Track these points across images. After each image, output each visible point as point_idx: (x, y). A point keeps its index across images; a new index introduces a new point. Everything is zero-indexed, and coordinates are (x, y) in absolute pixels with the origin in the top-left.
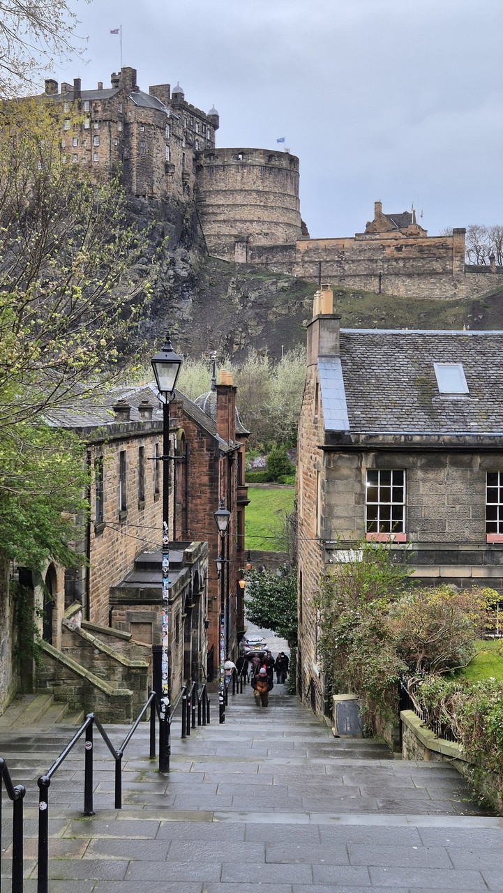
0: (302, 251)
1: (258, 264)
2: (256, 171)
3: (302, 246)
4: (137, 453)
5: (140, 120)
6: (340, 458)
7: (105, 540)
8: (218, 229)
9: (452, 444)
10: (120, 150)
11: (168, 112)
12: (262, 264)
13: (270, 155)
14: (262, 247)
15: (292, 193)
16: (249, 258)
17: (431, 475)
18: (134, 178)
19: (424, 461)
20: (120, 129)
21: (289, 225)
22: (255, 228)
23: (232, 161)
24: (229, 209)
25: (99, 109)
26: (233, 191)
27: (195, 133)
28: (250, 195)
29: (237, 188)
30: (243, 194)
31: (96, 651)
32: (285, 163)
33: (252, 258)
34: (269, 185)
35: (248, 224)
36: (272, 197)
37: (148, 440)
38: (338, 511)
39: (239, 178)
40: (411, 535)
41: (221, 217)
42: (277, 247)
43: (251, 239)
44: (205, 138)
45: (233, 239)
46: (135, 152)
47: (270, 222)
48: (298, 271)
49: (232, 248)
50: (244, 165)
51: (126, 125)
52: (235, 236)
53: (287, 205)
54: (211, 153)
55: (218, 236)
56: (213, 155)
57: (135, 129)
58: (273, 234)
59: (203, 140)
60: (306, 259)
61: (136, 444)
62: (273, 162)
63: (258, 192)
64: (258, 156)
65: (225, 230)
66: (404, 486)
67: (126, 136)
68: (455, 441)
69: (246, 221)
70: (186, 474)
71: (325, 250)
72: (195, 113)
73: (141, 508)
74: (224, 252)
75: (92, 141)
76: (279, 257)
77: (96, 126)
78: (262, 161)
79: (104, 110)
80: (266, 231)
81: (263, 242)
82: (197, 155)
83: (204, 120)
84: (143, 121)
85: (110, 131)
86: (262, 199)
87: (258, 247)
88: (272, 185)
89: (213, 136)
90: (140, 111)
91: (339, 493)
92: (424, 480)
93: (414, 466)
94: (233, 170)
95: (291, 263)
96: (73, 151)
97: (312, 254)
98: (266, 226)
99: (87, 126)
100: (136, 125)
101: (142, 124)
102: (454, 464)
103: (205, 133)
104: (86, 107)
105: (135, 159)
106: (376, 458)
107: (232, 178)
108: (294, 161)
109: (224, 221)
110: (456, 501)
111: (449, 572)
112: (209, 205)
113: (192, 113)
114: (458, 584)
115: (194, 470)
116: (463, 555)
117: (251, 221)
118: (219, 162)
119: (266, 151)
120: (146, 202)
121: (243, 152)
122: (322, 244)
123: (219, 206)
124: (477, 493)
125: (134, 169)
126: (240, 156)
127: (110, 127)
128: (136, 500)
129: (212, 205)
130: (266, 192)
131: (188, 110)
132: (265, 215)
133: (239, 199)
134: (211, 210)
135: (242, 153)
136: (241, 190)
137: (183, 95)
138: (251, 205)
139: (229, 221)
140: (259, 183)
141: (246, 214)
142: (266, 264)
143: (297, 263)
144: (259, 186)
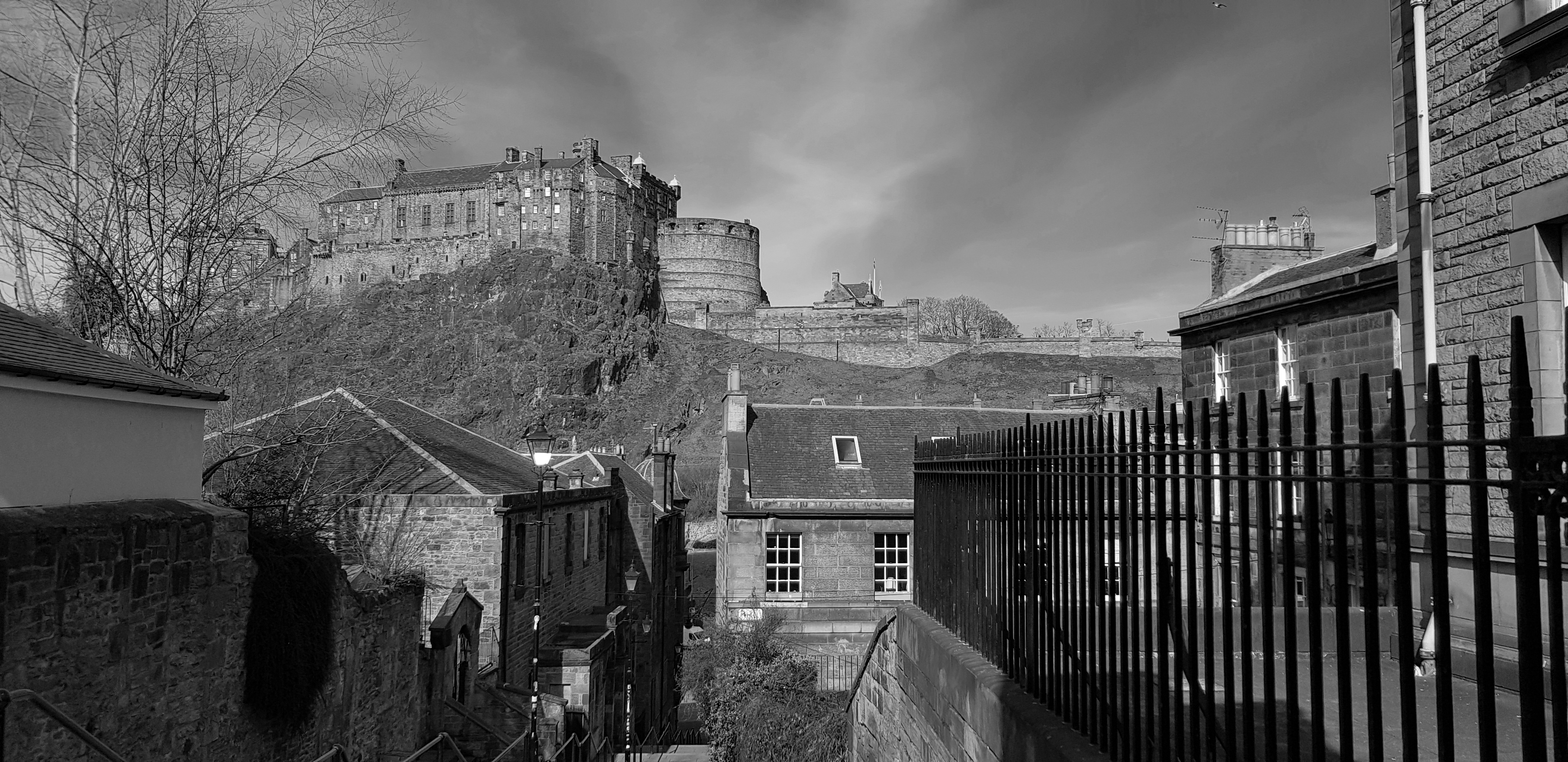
0: (762, 318)
1: (718, 330)
2: (716, 240)
3: (762, 314)
4: (564, 520)
5: (601, 190)
6: (741, 523)
7: (525, 603)
8: (678, 297)
9: (842, 509)
10: (581, 218)
11: (629, 182)
12: (722, 330)
13: (731, 225)
14: (722, 314)
15: (753, 262)
16: (709, 325)
17: (824, 539)
18: (595, 246)
19: (818, 526)
20: (581, 198)
21: (749, 293)
22: (715, 296)
23: (692, 230)
24: (690, 276)
25: (560, 177)
26: (693, 260)
27: (657, 203)
28: (711, 263)
29: (698, 257)
30: (704, 262)
31: (508, 710)
32: (745, 234)
33: (712, 325)
34: (729, 254)
35: (708, 291)
36: (732, 266)
37: (577, 507)
38: (740, 573)
39: (700, 248)
40: (807, 595)
41: (682, 285)
42: (737, 314)
43: (711, 306)
44: (666, 208)
45: (694, 306)
46: (595, 220)
47: (730, 290)
48: (758, 338)
49: (692, 317)
50: (705, 234)
51: (587, 194)
52: (696, 303)
53: (748, 274)
55: (678, 302)
56: (674, 224)
57: (594, 198)
58: (733, 302)
59: (664, 210)
60: (766, 326)
61: (563, 512)
62: (733, 232)
63: (718, 261)
64: (718, 227)
65: (686, 297)
66: (800, 549)
67: (587, 205)
68: (845, 507)
69: (707, 289)
71: (785, 318)
72: (656, 184)
73: (568, 572)
74: (685, 319)
75: (552, 209)
76: (739, 324)
77: (557, 195)
78: (723, 231)
79: (565, 179)
80: (726, 299)
81: (723, 309)
82: (659, 225)
83: (665, 191)
84: (604, 190)
85: (571, 200)
86: (723, 268)
87: (717, 314)
88: (733, 254)
89: (674, 206)
90: (601, 181)
91: (740, 555)
92: (818, 543)
93: (809, 530)
94: (693, 239)
95: (751, 330)
96: (533, 217)
97: (771, 322)
98: (726, 293)
99: (548, 194)
100: (596, 193)
101: (603, 194)
102: (844, 528)
103: (667, 203)
104: (547, 176)
105: (595, 228)
106: (775, 523)
107: (693, 247)
108: (754, 232)
109: (685, 289)
110: (848, 562)
111: (840, 628)
112: (670, 273)
113: (653, 184)
114: (849, 639)
116: (854, 612)
117: (712, 289)
118: (679, 231)
119: (726, 222)
120: (607, 269)
121: (703, 222)
122: (781, 312)
123: (679, 273)
124: (866, 554)
125: (595, 237)
126: (701, 226)
127: (571, 195)
128: (563, 565)
129: (673, 273)
130: (726, 261)
131: (651, 182)
132: (725, 284)
133: (700, 267)
134: (671, 277)
136: (702, 259)
137: (644, 166)
138: (711, 273)
139: (689, 288)
140: (719, 252)
141: (707, 282)
142: (726, 331)
143: (756, 330)
144: (719, 255)
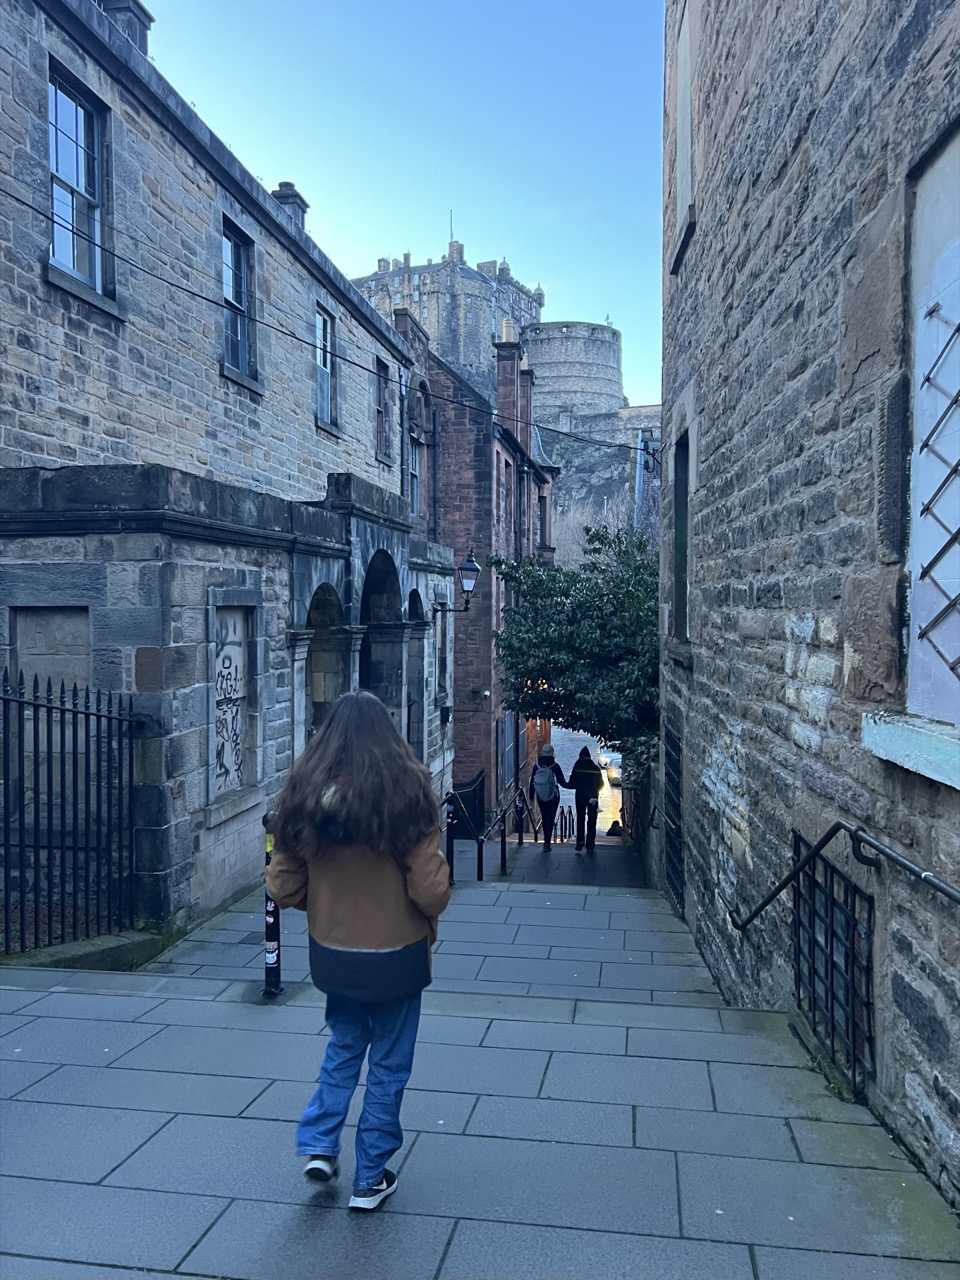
0: (625, 418)
1: (581, 432)
2: (580, 343)
3: (624, 414)
5: (467, 292)
8: (544, 401)
10: (449, 322)
11: (494, 285)
12: (586, 433)
13: (594, 328)
14: (585, 416)
15: (615, 366)
16: (573, 427)
18: (462, 348)
20: (448, 301)
21: (612, 396)
22: (578, 399)
23: (557, 334)
24: (554, 380)
25: (428, 281)
26: (557, 363)
27: (521, 308)
28: (574, 366)
29: (562, 360)
30: (567, 365)
32: (606, 336)
33: (576, 427)
34: (591, 358)
35: (572, 394)
36: (595, 369)
39: (563, 351)
41: (547, 389)
42: (600, 415)
43: (575, 409)
44: (531, 315)
45: (557, 409)
46: (462, 322)
47: (593, 393)
48: (621, 439)
49: (556, 420)
50: (568, 338)
51: (454, 297)
52: (560, 407)
53: (610, 377)
54: (537, 327)
55: (543, 407)
56: (538, 329)
57: (462, 300)
58: (596, 404)
59: (529, 317)
60: (629, 426)
62: (596, 335)
63: (582, 363)
64: (581, 330)
65: (551, 401)
67: (453, 308)
69: (570, 392)
70: (434, 468)
71: (647, 417)
72: (520, 289)
74: (549, 422)
75: (421, 313)
76: (602, 425)
77: (425, 298)
78: (586, 334)
79: (433, 282)
80: (590, 402)
81: (586, 411)
82: (524, 329)
83: (530, 297)
84: (470, 292)
85: (438, 303)
86: (586, 370)
87: (581, 416)
88: (596, 357)
89: (538, 313)
90: (467, 283)
94: (558, 343)
95: (614, 431)
97: (634, 421)
98: (589, 397)
100: (463, 296)
101: (469, 295)
103: (531, 309)
104: (416, 280)
105: (462, 330)
107: (557, 351)
108: (615, 334)
109: (549, 392)
113: (518, 289)
115: (448, 461)
117: (575, 392)
118: (543, 336)
119: (589, 325)
120: (474, 371)
121: (567, 325)
122: (644, 410)
123: (544, 378)
125: (462, 339)
126: (564, 329)
127: (438, 298)
129: (541, 378)
130: (589, 364)
131: (514, 286)
132: (590, 387)
133: (564, 371)
134: (539, 382)
135: (567, 327)
136: (565, 362)
137: (509, 270)
138: (575, 376)
139: (553, 392)
140: (582, 355)
141: (570, 385)
142: (590, 432)
143: (620, 430)
144: (582, 358)
